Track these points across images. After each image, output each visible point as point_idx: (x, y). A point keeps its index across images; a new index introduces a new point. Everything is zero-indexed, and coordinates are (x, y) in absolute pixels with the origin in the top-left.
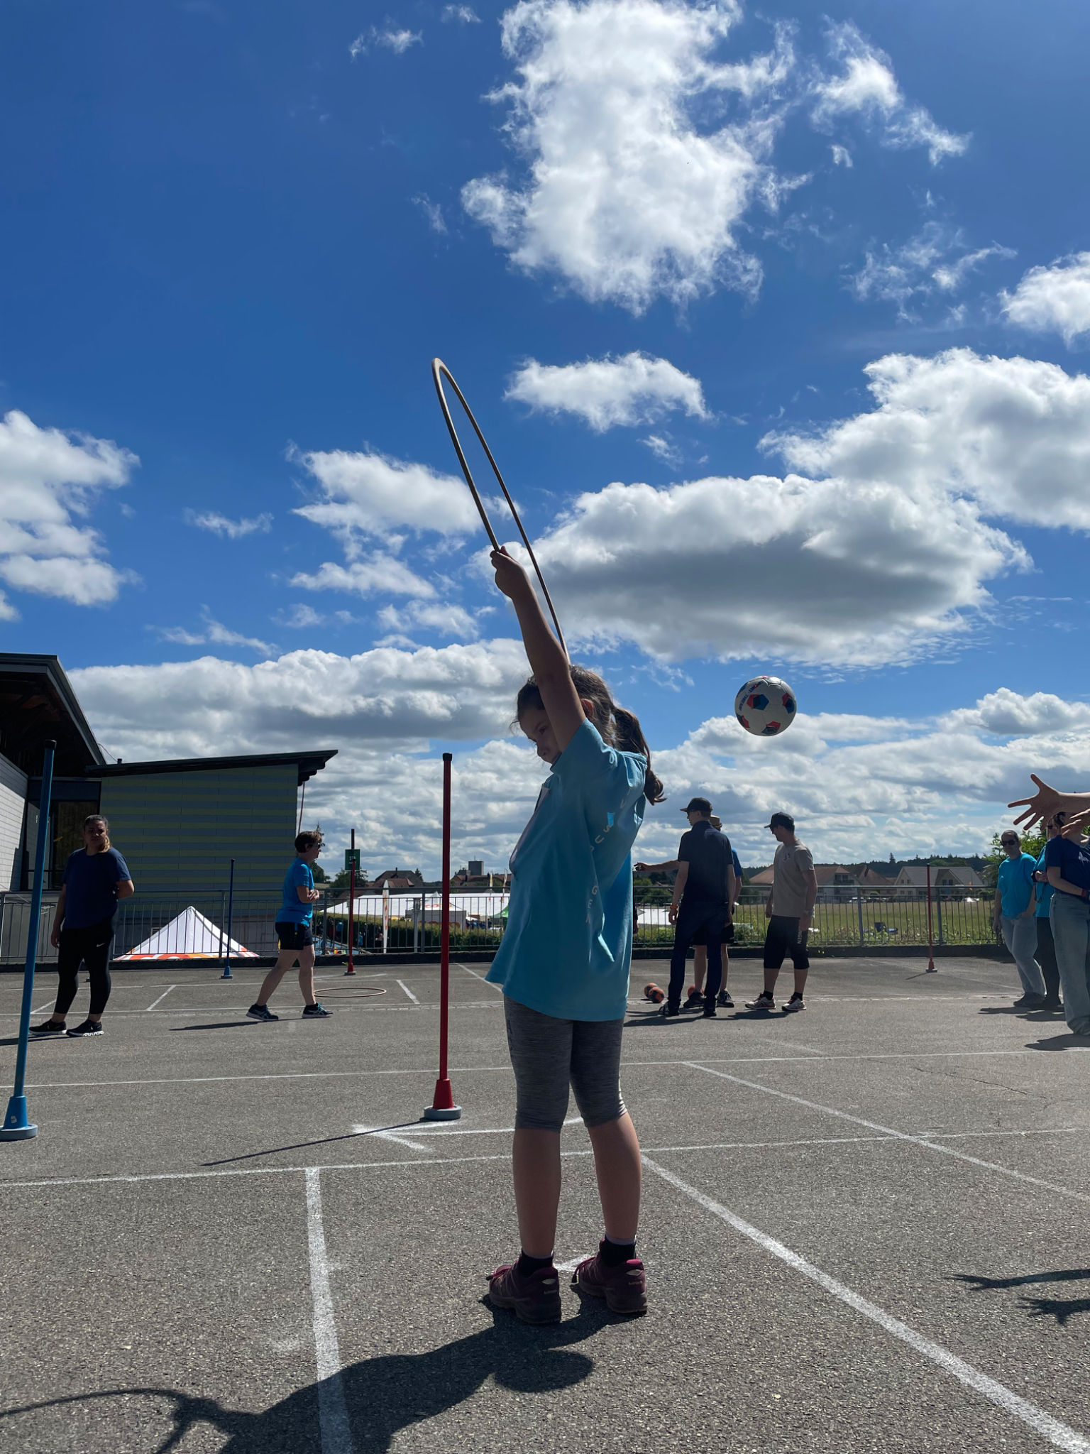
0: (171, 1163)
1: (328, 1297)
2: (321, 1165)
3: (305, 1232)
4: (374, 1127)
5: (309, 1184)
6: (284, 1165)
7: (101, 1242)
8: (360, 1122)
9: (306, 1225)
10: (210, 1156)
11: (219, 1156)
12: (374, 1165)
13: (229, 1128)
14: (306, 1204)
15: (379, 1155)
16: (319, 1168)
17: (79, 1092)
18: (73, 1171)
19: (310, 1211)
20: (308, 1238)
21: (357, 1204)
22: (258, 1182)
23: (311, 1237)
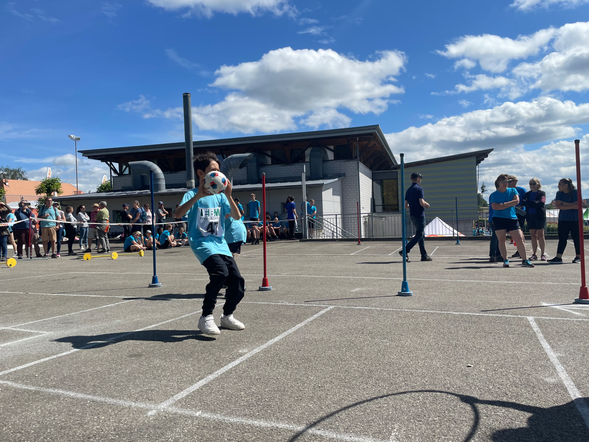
0: (468, 309)
1: (560, 365)
2: (533, 316)
3: (538, 340)
4: (551, 304)
5: (531, 323)
6: (516, 315)
7: (454, 333)
8: (543, 302)
9: (537, 338)
10: (482, 308)
11: (487, 309)
12: (558, 318)
13: (485, 299)
14: (533, 330)
15: (559, 315)
16: (533, 317)
17: (420, 282)
18: (432, 308)
19: (537, 333)
20: (540, 342)
21: (557, 332)
22: (508, 320)
23: (542, 343)
